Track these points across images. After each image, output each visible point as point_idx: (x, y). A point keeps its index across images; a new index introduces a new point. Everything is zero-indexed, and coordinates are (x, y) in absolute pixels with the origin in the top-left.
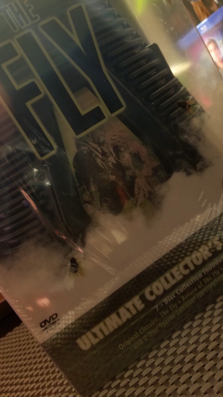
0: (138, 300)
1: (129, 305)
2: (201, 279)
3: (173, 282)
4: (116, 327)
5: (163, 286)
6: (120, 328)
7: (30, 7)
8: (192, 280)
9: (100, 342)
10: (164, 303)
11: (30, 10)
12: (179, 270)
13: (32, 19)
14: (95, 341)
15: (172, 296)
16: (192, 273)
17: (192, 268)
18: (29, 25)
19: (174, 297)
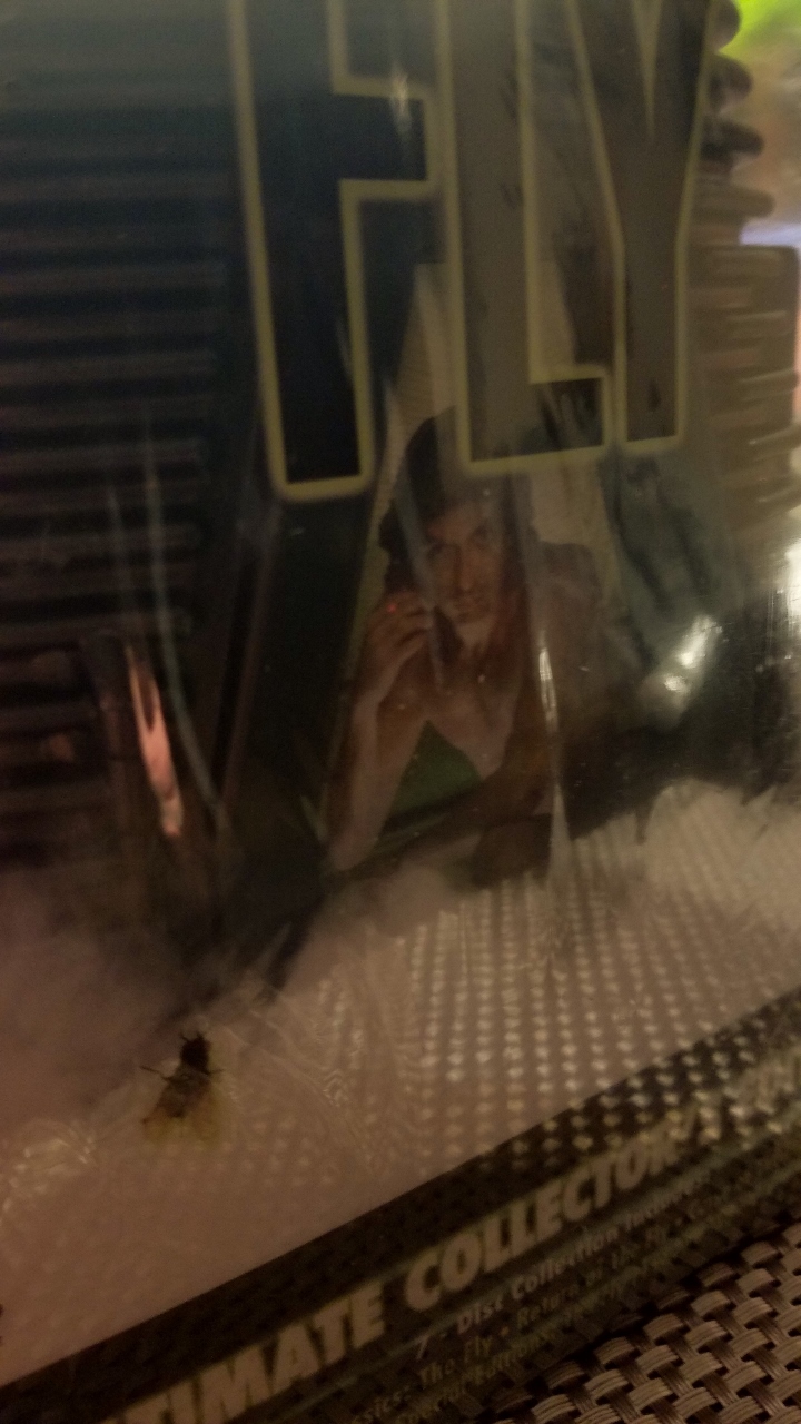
0: (371, 1303)
2: (608, 1251)
3: (519, 1243)
8: (580, 1251)
10: (454, 1328)
12: (560, 1196)
15: (493, 1306)
19: (499, 1308)
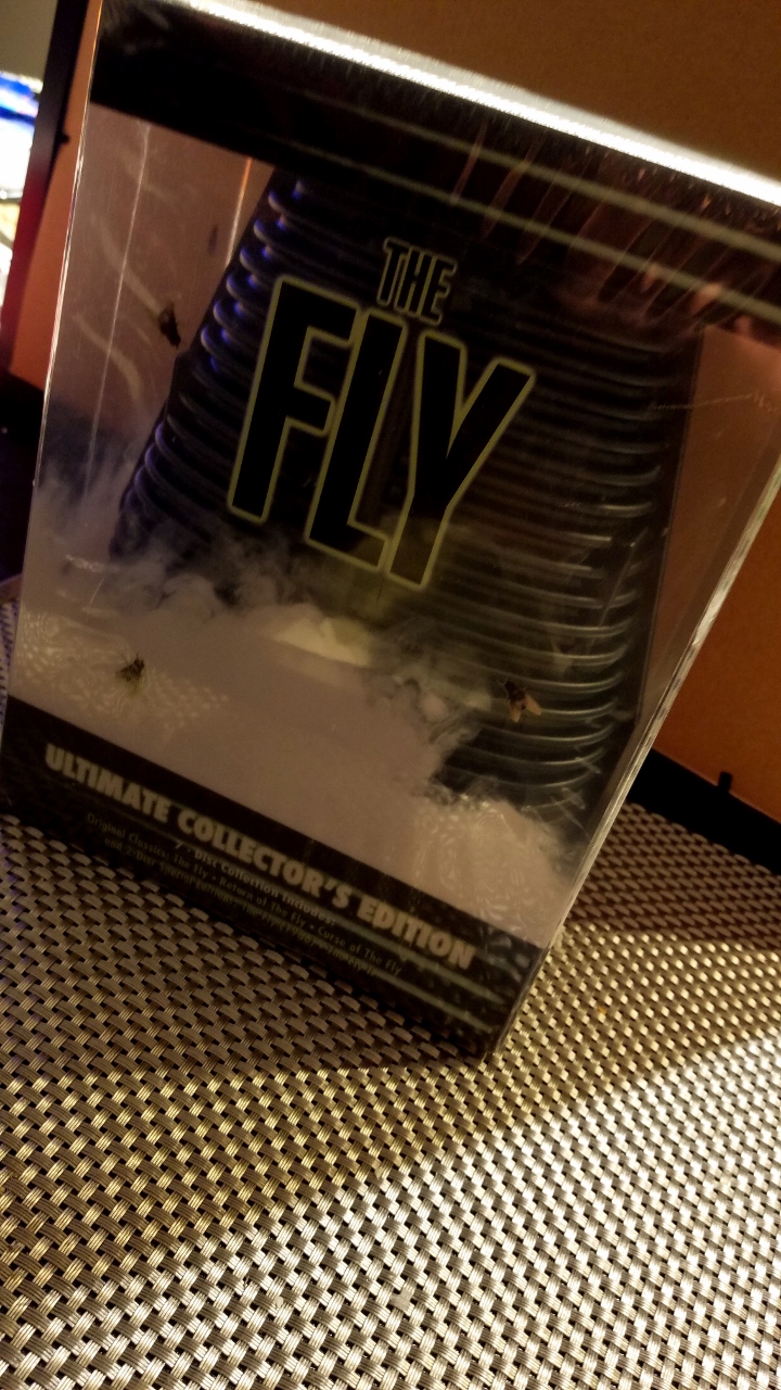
0: (165, 807)
1: (150, 796)
2: (270, 898)
3: (230, 849)
4: (109, 793)
5: (213, 836)
6: (110, 800)
7: (443, 290)
8: (257, 883)
9: (70, 781)
10: (194, 852)
11: (438, 295)
12: (254, 849)
13: (426, 311)
14: (68, 772)
15: (212, 862)
16: (266, 875)
17: (274, 871)
18: (411, 315)
19: (214, 865)
